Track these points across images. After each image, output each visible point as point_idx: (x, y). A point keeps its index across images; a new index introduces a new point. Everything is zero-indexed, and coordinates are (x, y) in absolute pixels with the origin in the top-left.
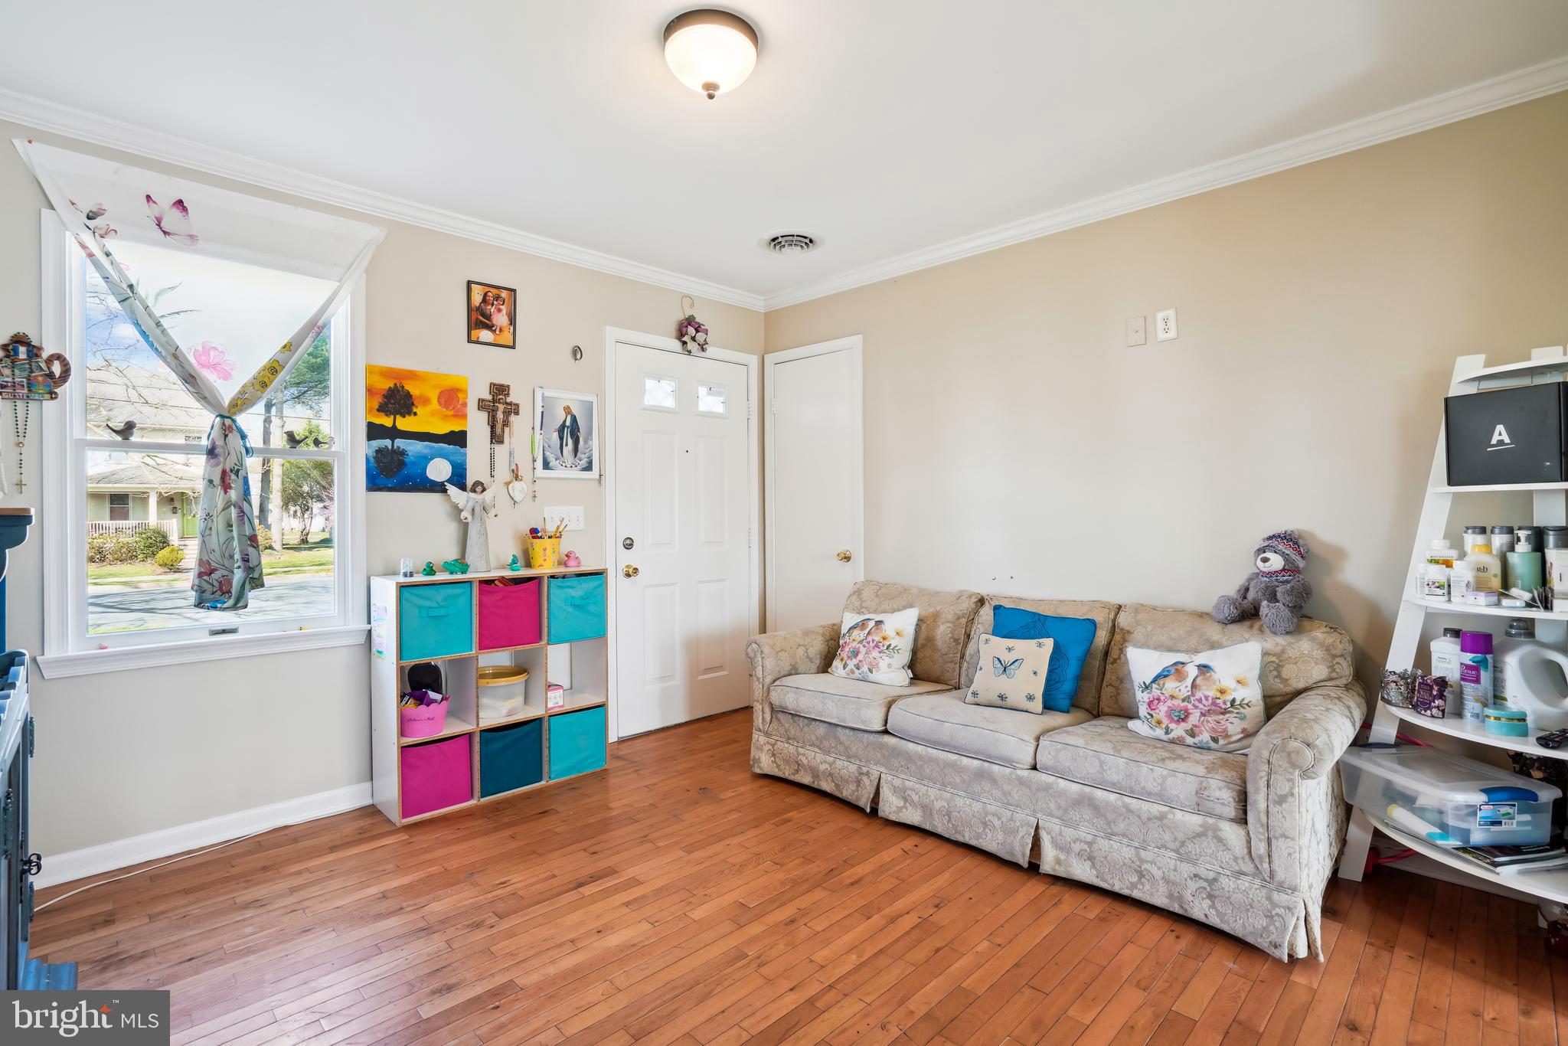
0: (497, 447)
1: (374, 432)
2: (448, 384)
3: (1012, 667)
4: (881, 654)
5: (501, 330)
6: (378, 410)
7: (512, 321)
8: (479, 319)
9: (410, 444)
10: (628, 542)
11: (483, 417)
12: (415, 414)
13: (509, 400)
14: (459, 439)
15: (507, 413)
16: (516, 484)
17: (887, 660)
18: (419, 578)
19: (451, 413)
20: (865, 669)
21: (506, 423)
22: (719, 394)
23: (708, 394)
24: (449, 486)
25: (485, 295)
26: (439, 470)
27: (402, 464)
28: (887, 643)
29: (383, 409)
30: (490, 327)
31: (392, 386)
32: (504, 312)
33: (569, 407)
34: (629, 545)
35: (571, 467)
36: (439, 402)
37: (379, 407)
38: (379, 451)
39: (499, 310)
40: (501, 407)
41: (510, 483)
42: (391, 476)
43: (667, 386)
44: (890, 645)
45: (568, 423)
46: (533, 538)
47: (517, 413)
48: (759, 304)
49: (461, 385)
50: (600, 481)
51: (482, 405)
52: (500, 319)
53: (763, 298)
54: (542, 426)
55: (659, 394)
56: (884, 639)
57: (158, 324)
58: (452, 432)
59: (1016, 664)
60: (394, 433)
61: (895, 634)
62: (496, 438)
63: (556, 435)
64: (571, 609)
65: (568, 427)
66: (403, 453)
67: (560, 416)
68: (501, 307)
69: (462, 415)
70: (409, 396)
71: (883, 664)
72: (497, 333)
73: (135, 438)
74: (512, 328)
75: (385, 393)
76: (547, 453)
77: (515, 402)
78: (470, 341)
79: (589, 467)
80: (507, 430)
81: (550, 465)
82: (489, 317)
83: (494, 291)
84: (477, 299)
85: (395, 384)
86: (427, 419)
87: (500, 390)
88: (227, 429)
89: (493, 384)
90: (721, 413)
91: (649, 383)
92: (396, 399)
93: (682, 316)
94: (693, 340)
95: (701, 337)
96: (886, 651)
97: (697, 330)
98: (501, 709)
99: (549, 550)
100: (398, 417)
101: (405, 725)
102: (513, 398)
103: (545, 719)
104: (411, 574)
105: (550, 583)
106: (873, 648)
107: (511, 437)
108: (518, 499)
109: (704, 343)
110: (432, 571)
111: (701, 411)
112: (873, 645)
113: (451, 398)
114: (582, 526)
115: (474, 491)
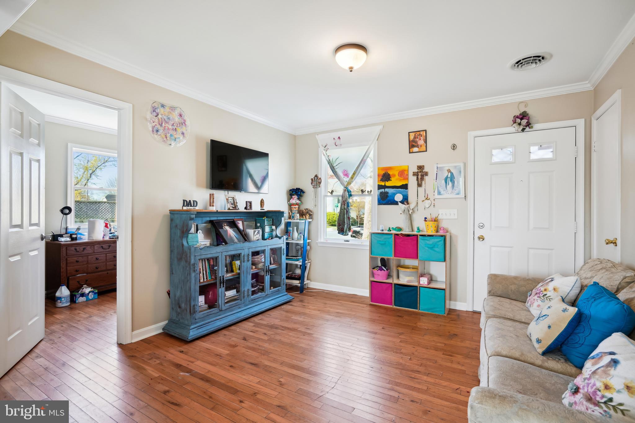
0: (419, 188)
1: (380, 187)
2: (401, 169)
3: (541, 318)
4: (538, 298)
5: (421, 146)
6: (380, 181)
7: (426, 141)
8: (412, 144)
9: (390, 190)
10: (481, 225)
11: (415, 178)
12: (391, 180)
13: (424, 171)
14: (405, 187)
15: (422, 176)
16: (426, 201)
17: (539, 302)
18: (387, 232)
19: (402, 178)
21: (422, 179)
22: (547, 148)
24: (399, 203)
25: (415, 135)
26: (399, 197)
27: (387, 196)
28: (545, 293)
29: (382, 180)
30: (418, 146)
32: (422, 139)
33: (449, 170)
35: (451, 193)
36: (398, 175)
37: (381, 179)
38: (381, 193)
39: (420, 139)
40: (420, 174)
41: (423, 201)
42: (384, 200)
43: (509, 150)
44: (546, 295)
45: (449, 176)
47: (427, 175)
49: (406, 168)
50: (465, 198)
51: (415, 174)
52: (421, 142)
53: (587, 82)
54: (436, 179)
55: (503, 155)
56: (545, 290)
57: (334, 168)
58: (403, 185)
59: (544, 317)
60: (385, 187)
61: (552, 288)
62: (419, 185)
63: (443, 181)
64: (427, 248)
65: (449, 178)
66: (387, 193)
67: (446, 174)
69: (407, 179)
70: (389, 175)
71: (536, 304)
72: (420, 147)
73: (334, 194)
74: (425, 144)
75: (382, 175)
76: (440, 189)
77: (426, 171)
78: (410, 153)
79: (459, 193)
80: (423, 182)
81: (441, 193)
82: (416, 142)
83: (418, 133)
84: (412, 138)
85: (385, 172)
86: (395, 181)
87: (421, 168)
88: (345, 190)
89: (418, 166)
90: (552, 158)
91: (494, 152)
92: (386, 177)
93: (518, 114)
94: (520, 124)
95: (524, 122)
96: (542, 297)
97: (522, 119)
98: (405, 279)
99: (430, 226)
100: (386, 182)
101: (372, 274)
102: (426, 170)
103: (418, 287)
104: (383, 230)
105: (420, 238)
106: (537, 294)
107: (425, 184)
108: (427, 206)
109: (528, 125)
110: (390, 230)
111: (533, 159)
112: (538, 292)
113: (403, 174)
114: (456, 217)
115: (405, 204)
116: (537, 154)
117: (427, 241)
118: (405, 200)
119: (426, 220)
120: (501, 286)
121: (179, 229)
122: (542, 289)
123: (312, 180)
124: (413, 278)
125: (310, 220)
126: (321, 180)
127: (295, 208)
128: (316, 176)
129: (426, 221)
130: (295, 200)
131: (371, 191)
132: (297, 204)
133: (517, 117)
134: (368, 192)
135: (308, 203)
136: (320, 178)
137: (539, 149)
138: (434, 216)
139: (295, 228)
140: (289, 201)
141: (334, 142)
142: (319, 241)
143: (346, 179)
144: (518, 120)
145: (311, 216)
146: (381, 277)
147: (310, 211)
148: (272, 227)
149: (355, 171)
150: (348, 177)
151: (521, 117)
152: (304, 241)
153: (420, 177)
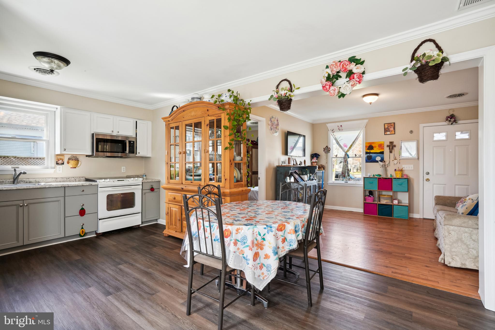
0: (391, 154)
1: (367, 153)
2: (380, 143)
3: (463, 206)
4: (462, 204)
5: (391, 131)
6: (367, 149)
7: (394, 129)
8: (386, 130)
10: (428, 173)
11: (388, 148)
12: (374, 149)
13: (393, 144)
14: (382, 153)
15: (392, 147)
16: (395, 160)
19: (380, 148)
21: (392, 149)
22: (466, 133)
24: (379, 161)
25: (388, 125)
27: (371, 158)
28: (465, 201)
29: (368, 149)
30: (389, 131)
36: (378, 147)
38: (367, 156)
39: (391, 128)
40: (391, 146)
41: (393, 160)
43: (443, 134)
47: (395, 147)
49: (383, 143)
50: (418, 159)
51: (388, 146)
55: (440, 136)
57: (338, 142)
60: (370, 153)
62: (391, 152)
64: (398, 185)
66: (372, 156)
69: (383, 148)
70: (372, 146)
71: (460, 206)
73: (337, 156)
75: (368, 146)
78: (385, 135)
80: (393, 151)
82: (389, 129)
83: (390, 124)
84: (386, 127)
85: (370, 145)
86: (376, 150)
88: (346, 155)
89: (390, 142)
90: (468, 138)
91: (435, 135)
92: (370, 147)
93: (449, 115)
94: (450, 121)
95: (453, 120)
97: (451, 118)
98: (383, 202)
99: (398, 173)
100: (371, 150)
101: (365, 199)
102: (394, 144)
103: (393, 205)
104: (370, 176)
105: (393, 180)
106: (461, 202)
107: (394, 151)
108: (396, 163)
109: (455, 121)
110: (374, 176)
111: (457, 139)
112: (461, 201)
113: (381, 146)
114: (413, 169)
115: (383, 162)
116: (459, 136)
117: (397, 181)
118: (382, 160)
120: (441, 200)
121: (283, 175)
122: (463, 200)
123: (324, 149)
124: (389, 201)
125: (324, 171)
126: (330, 149)
127: (315, 164)
128: (327, 147)
129: (395, 171)
130: (314, 160)
131: (361, 155)
132: (316, 162)
133: (449, 117)
134: (359, 155)
135: (322, 162)
136: (330, 148)
137: (461, 134)
138: (400, 168)
139: (315, 175)
140: (311, 160)
141: (338, 128)
142: (329, 182)
143: (346, 149)
144: (449, 119)
145: (324, 168)
146: (370, 200)
147: (324, 166)
148: (310, 174)
149: (352, 144)
150: (347, 147)
151: (451, 117)
152: (322, 182)
153: (391, 148)
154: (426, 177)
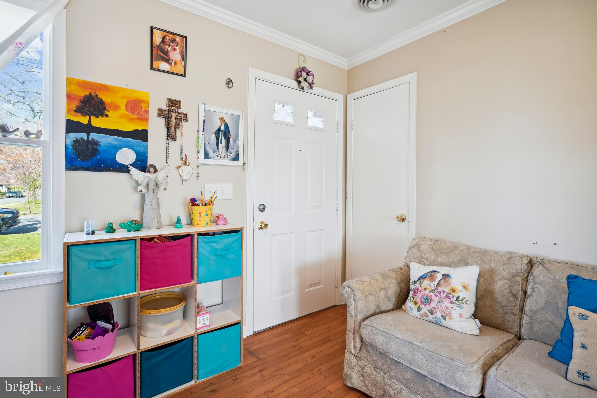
0: (171, 143)
1: (73, 127)
4: (453, 305)
5: (175, 63)
6: (76, 111)
7: (184, 57)
8: (159, 54)
10: (262, 207)
11: (162, 121)
12: (107, 116)
13: (180, 111)
14: (141, 135)
15: (178, 120)
16: (184, 168)
17: (458, 310)
20: (438, 315)
21: (177, 126)
22: (320, 117)
23: (314, 116)
24: (131, 168)
25: (164, 38)
26: (126, 156)
27: (95, 152)
28: (456, 295)
29: (79, 110)
30: (168, 61)
31: (88, 94)
32: (178, 51)
33: (223, 118)
34: (262, 208)
35: (224, 157)
37: (77, 109)
38: (76, 141)
39: (174, 50)
40: (174, 115)
41: (180, 167)
42: (87, 160)
43: (289, 109)
44: (458, 297)
45: (222, 129)
46: (193, 205)
47: (186, 120)
48: (344, 64)
50: (244, 167)
51: (160, 113)
52: (176, 56)
53: (347, 60)
54: (203, 129)
55: (284, 114)
56: (453, 291)
58: (136, 131)
60: (89, 128)
61: (461, 287)
62: (171, 136)
63: (213, 136)
64: (214, 258)
65: (222, 131)
66: (97, 143)
67: (217, 124)
68: (176, 47)
70: (101, 102)
71: (455, 313)
72: (173, 65)
74: (183, 63)
75: (82, 99)
76: (208, 148)
77: (185, 112)
79: (236, 158)
80: (178, 132)
81: (210, 155)
82: (167, 53)
83: (171, 36)
84: (158, 40)
85: (90, 93)
87: (174, 104)
89: (169, 99)
90: (321, 128)
91: (277, 107)
92: (91, 105)
94: (305, 80)
95: (310, 79)
96: (456, 302)
97: (308, 74)
99: (204, 213)
100: (92, 117)
102: (183, 109)
106: (442, 298)
107: (182, 136)
108: (186, 177)
109: (312, 83)
112: (443, 295)
114: (231, 196)
115: (149, 172)
116: (312, 120)
117: (212, 244)
119: (197, 203)
120: (373, 297)
146: (102, 350)
154: (262, 217)
